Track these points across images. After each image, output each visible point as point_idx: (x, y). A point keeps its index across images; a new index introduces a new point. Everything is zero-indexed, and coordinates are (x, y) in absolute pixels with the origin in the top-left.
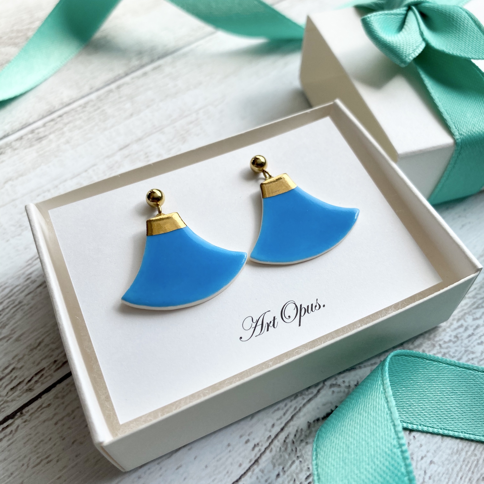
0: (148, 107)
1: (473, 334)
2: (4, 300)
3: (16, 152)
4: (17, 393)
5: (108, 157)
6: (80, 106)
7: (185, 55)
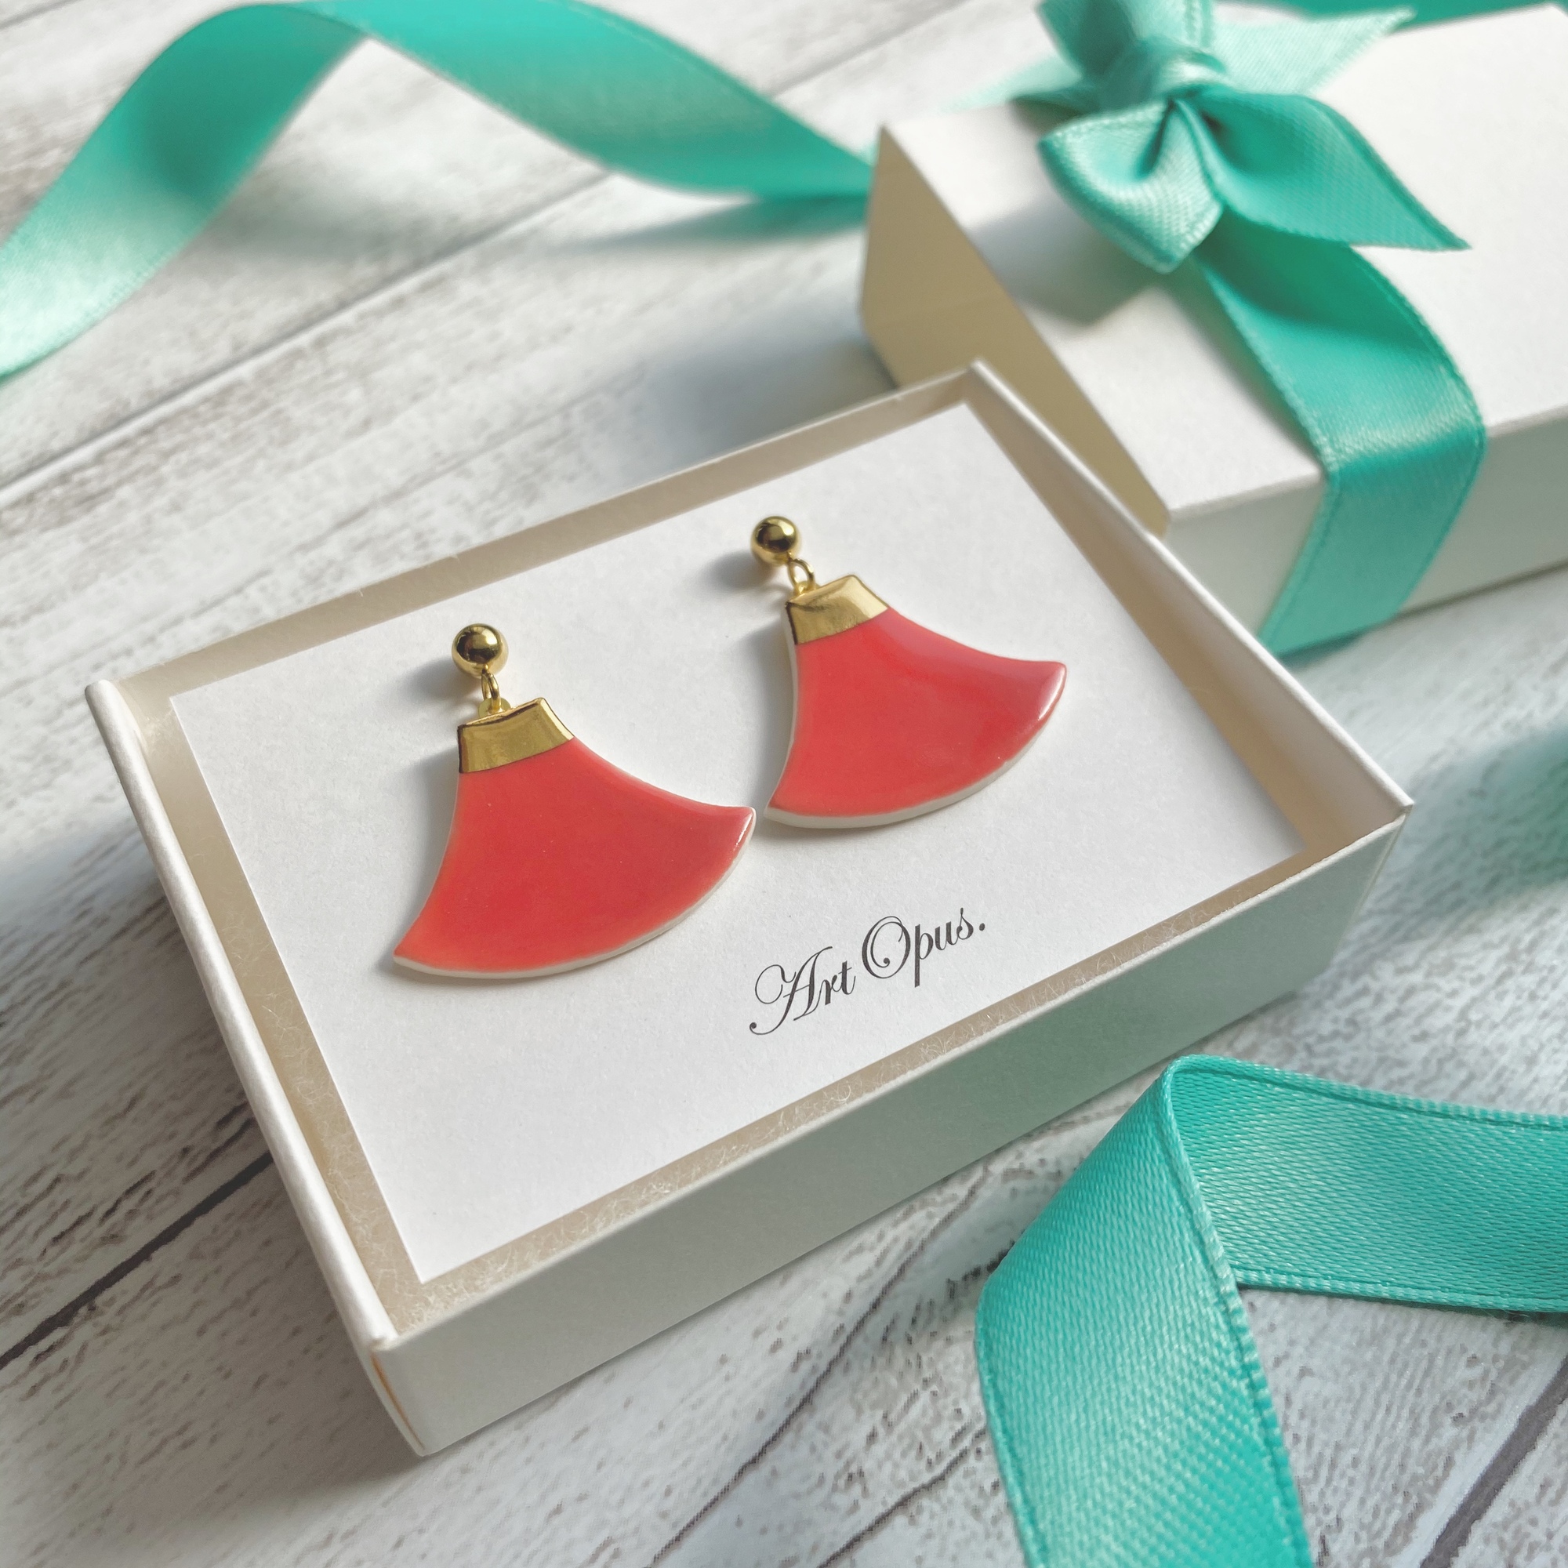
0: (416, 398)
4: (75, 1249)
5: (304, 548)
6: (206, 400)
7: (516, 246)
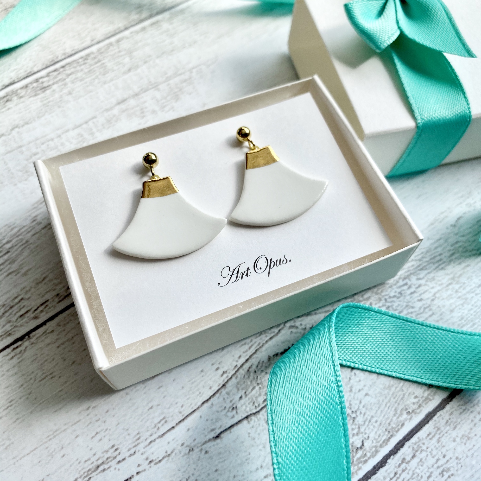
0: (145, 62)
1: (415, 292)
2: (13, 239)
3: (22, 100)
4: (25, 320)
5: (107, 110)
6: (82, 58)
